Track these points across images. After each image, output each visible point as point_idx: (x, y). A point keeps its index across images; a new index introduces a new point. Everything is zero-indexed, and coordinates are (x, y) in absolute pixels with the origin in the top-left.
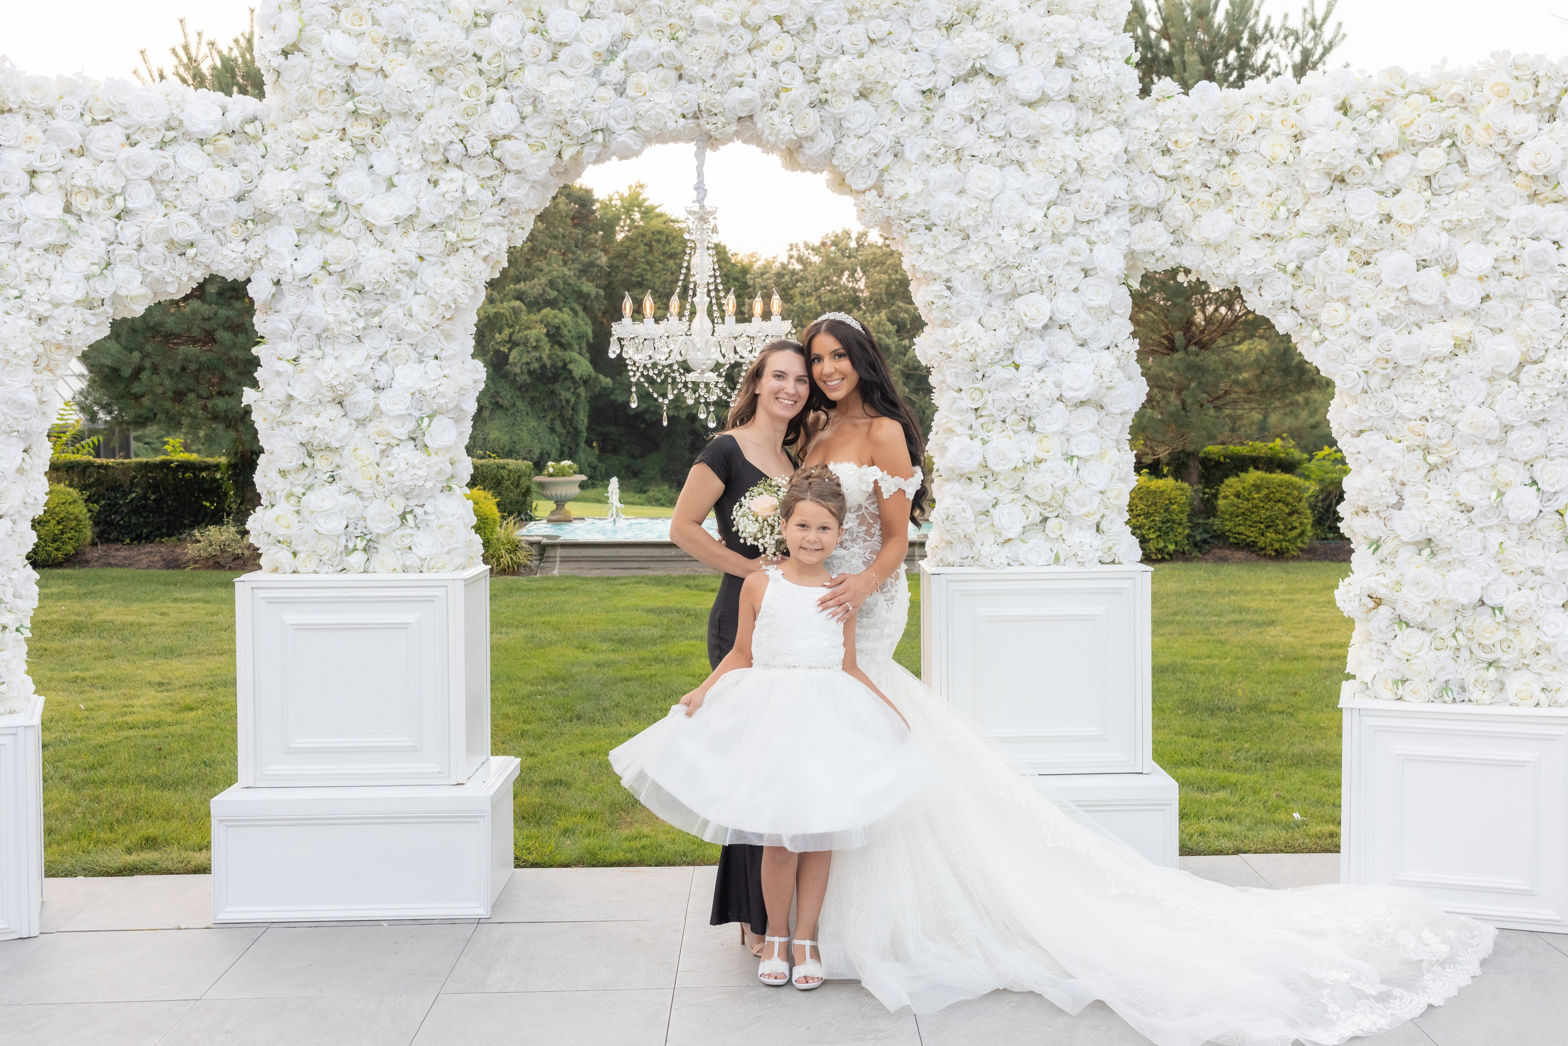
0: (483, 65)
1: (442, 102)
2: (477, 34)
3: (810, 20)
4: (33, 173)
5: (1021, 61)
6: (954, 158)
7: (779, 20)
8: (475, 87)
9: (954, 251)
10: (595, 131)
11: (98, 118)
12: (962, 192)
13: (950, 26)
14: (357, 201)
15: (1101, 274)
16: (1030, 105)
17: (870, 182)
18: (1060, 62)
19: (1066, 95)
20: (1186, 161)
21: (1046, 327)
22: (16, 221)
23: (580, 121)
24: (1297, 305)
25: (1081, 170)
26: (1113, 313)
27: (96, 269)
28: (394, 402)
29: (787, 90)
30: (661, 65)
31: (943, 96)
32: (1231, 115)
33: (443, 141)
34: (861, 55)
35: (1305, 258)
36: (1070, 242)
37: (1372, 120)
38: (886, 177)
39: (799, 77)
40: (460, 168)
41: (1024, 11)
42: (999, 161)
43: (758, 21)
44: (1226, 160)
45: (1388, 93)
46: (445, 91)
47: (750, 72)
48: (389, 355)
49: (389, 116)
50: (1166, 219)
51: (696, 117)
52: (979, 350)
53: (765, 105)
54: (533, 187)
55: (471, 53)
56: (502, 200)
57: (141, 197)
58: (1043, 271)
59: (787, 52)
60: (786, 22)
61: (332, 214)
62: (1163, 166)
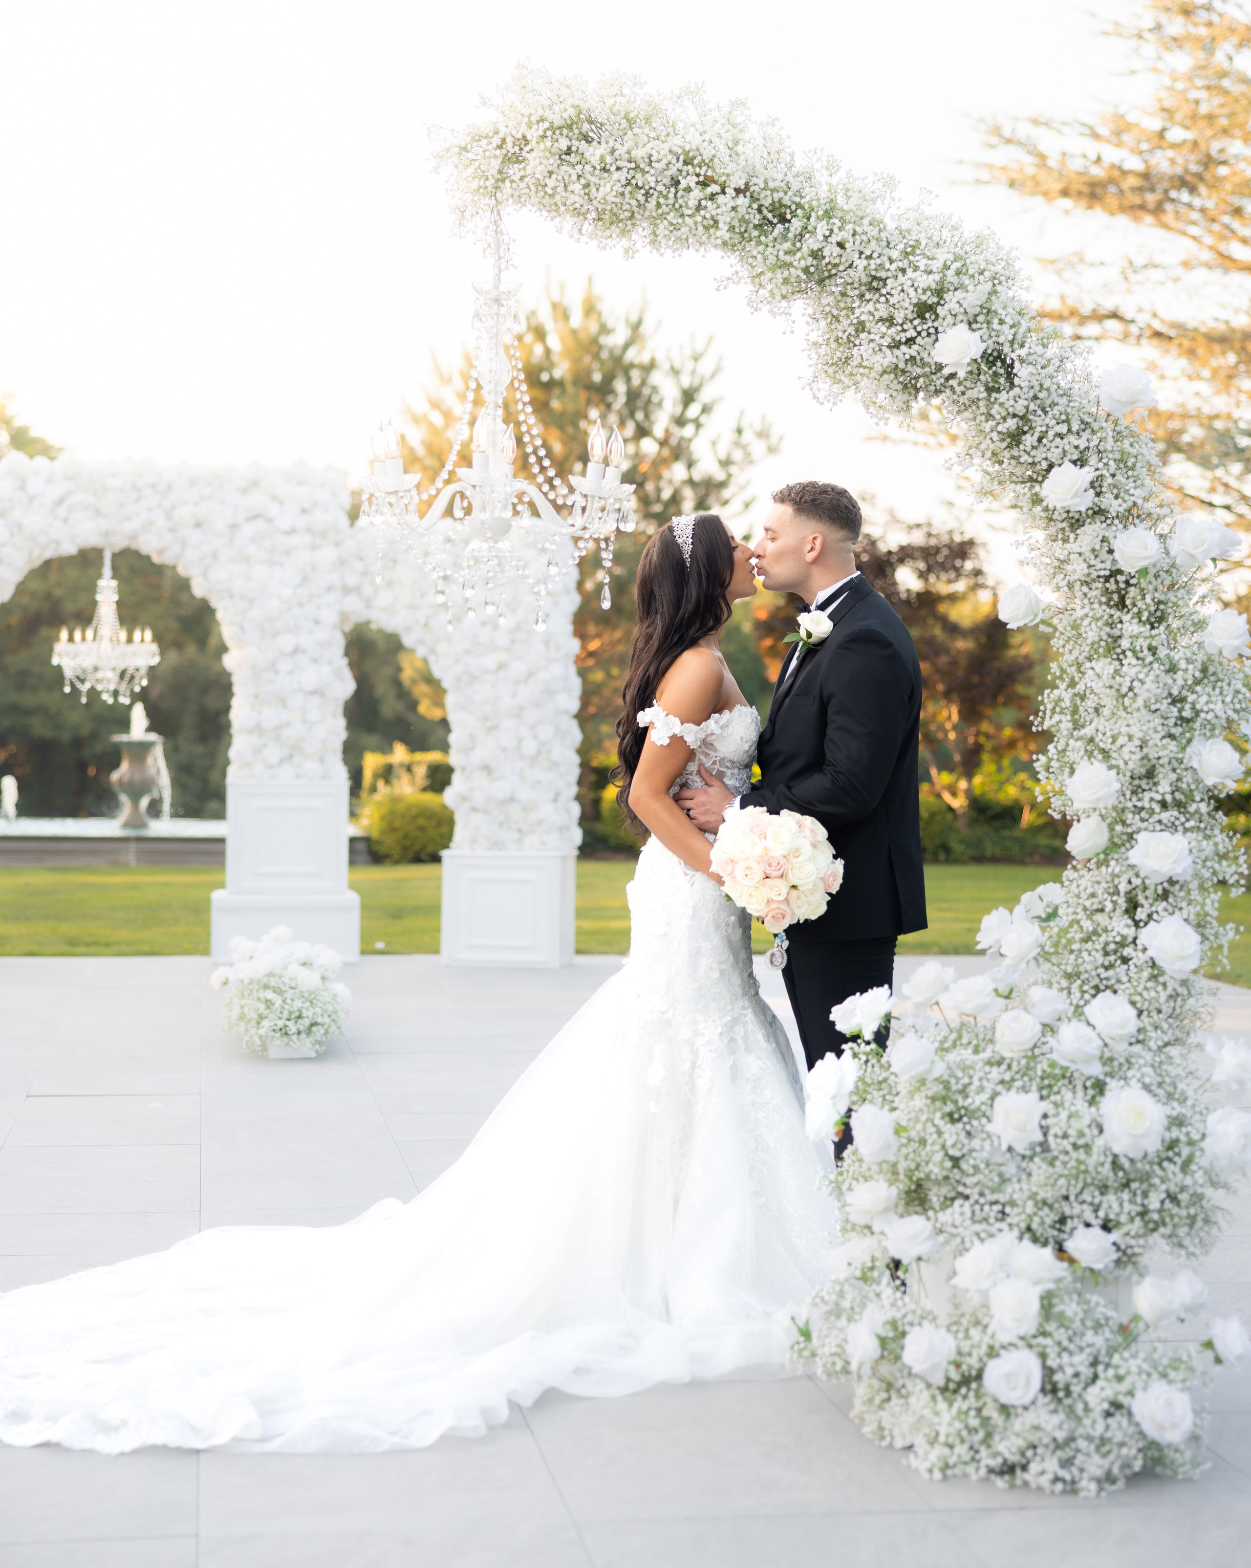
5: (282, 511)
6: (245, 561)
9: (245, 610)
12: (250, 578)
13: (244, 492)
15: (323, 624)
16: (287, 534)
19: (306, 529)
21: (293, 652)
24: (426, 643)
25: (313, 568)
26: (333, 645)
30: (87, 508)
31: (240, 528)
34: (197, 505)
35: (429, 619)
36: (307, 607)
41: (285, 484)
42: (270, 563)
43: (141, 487)
47: (136, 513)
50: (361, 595)
52: (257, 663)
58: (292, 622)
59: (156, 502)
60: (157, 487)
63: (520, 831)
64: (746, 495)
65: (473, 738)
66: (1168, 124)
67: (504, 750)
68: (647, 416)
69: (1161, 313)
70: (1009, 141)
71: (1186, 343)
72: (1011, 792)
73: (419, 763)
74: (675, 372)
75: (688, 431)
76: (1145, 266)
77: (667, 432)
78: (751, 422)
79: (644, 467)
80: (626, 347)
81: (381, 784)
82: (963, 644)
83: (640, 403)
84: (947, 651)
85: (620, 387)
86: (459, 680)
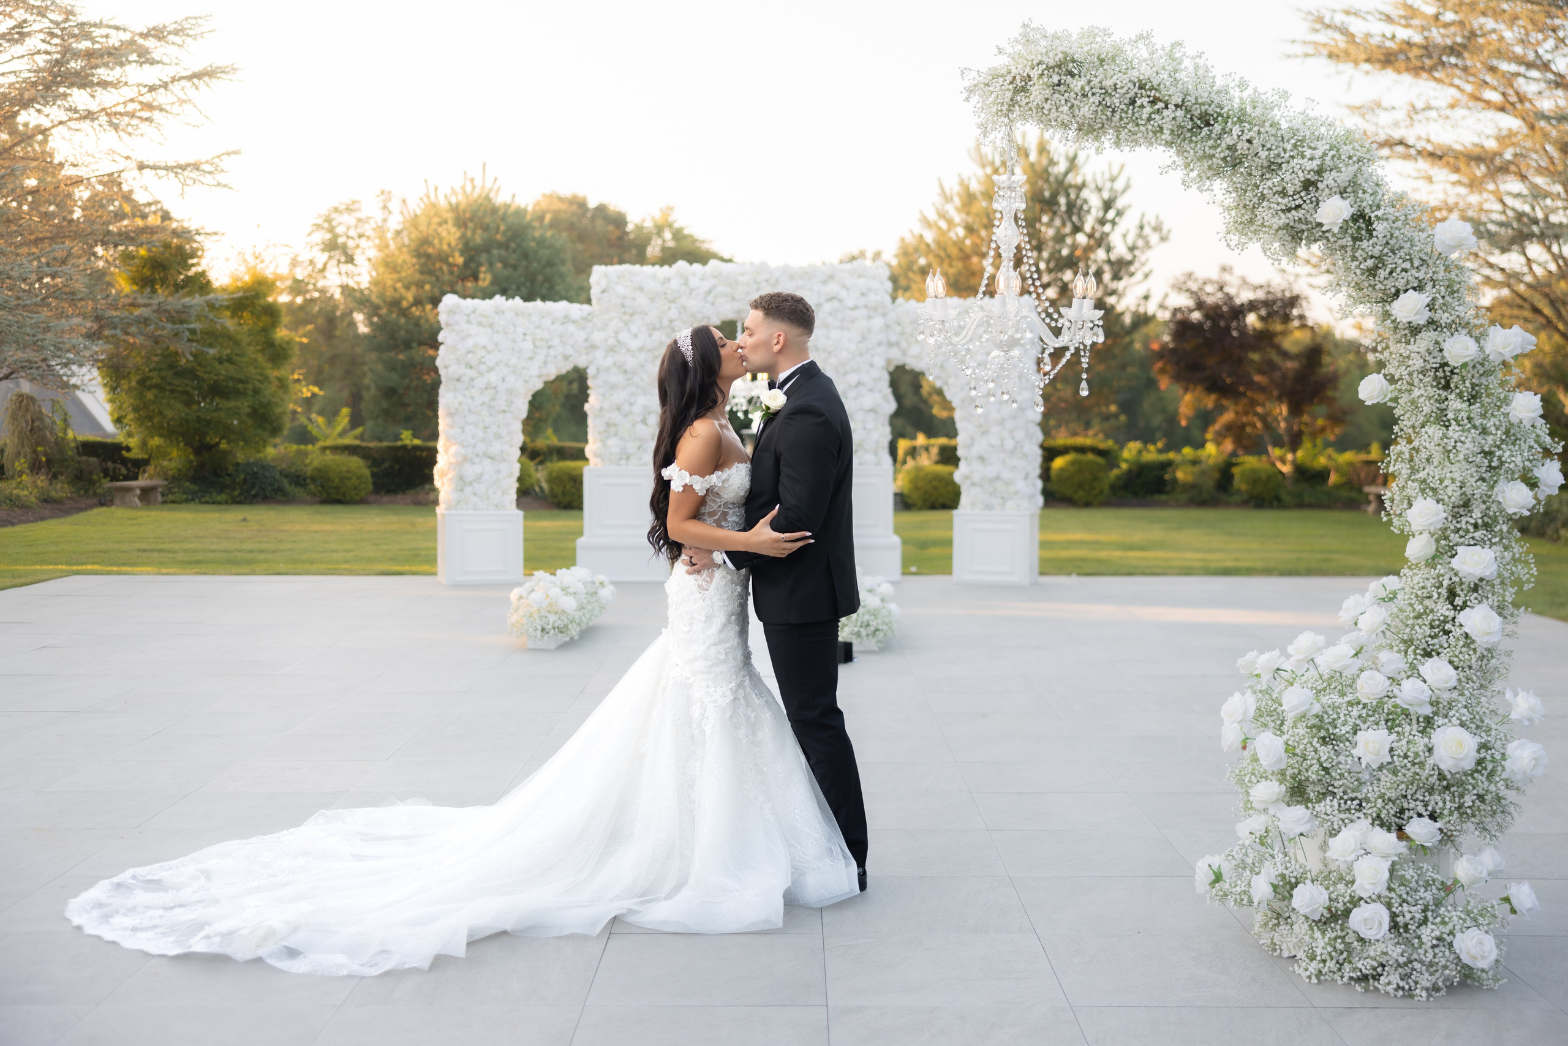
1: (654, 308)
5: (849, 295)
7: (767, 281)
8: (665, 304)
15: (878, 367)
16: (852, 309)
18: (863, 294)
19: (864, 305)
22: (520, 350)
25: (870, 331)
26: (883, 380)
27: (541, 365)
28: (637, 409)
36: (865, 356)
46: (655, 305)
49: (636, 313)
50: (899, 347)
57: (556, 342)
61: (617, 346)
62: (898, 329)
63: (1003, 498)
64: (1146, 269)
65: (972, 439)
66: (1441, 10)
67: (993, 446)
68: (1080, 218)
69: (1433, 138)
70: (1328, 26)
71: (1451, 160)
72: (1322, 461)
73: (933, 445)
74: (1099, 190)
75: (1107, 228)
76: (1424, 109)
77: (1093, 228)
78: (1150, 219)
79: (1078, 253)
80: (1066, 174)
81: (909, 459)
82: (1290, 365)
83: (1075, 210)
84: (1280, 369)
85: (1062, 200)
86: (963, 401)
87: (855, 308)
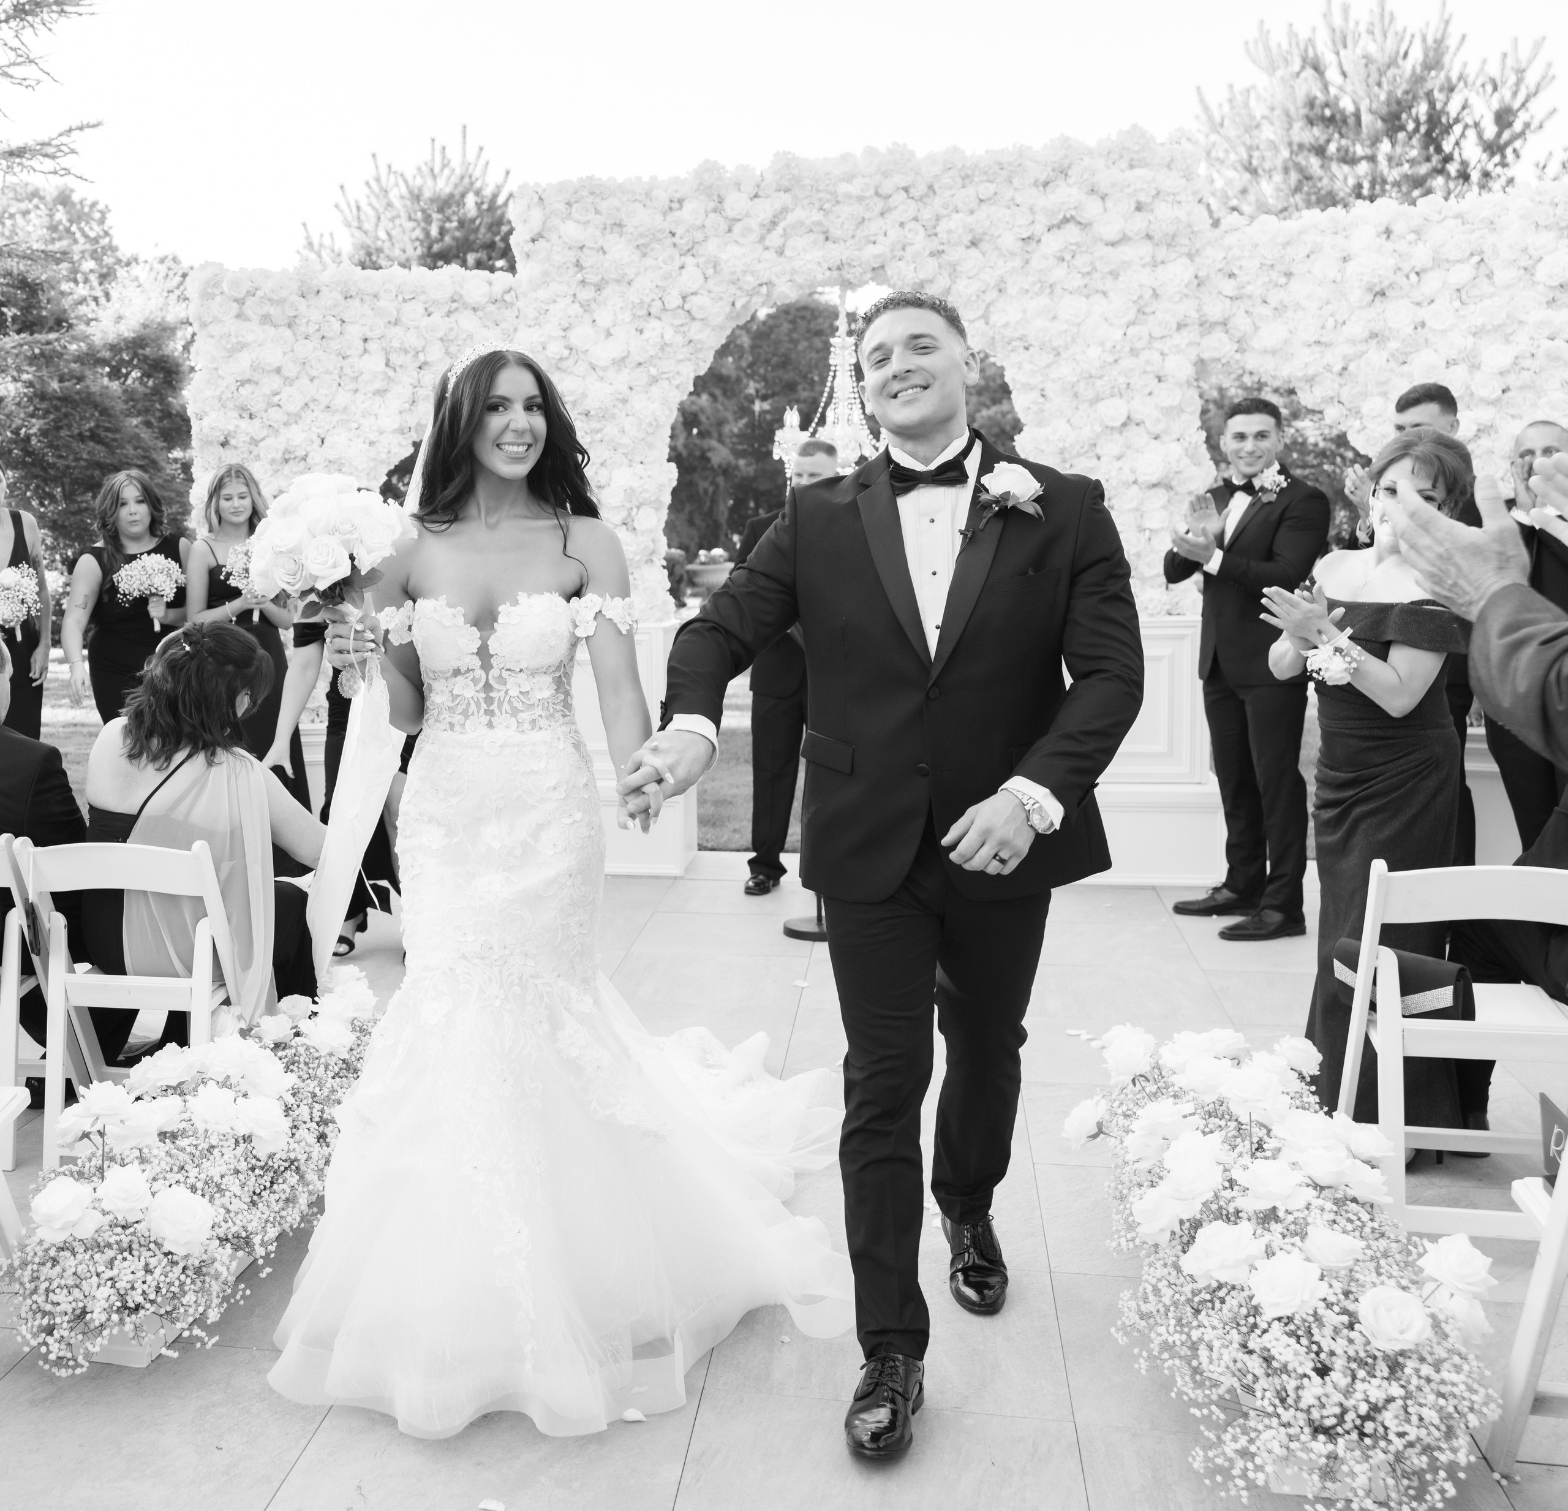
0: (676, 240)
1: (646, 269)
2: (671, 217)
3: (931, 187)
4: (366, 340)
5: (1105, 210)
6: (1048, 291)
7: (906, 190)
8: (672, 258)
9: (1048, 366)
10: (761, 285)
11: (407, 297)
12: (1055, 318)
13: (1046, 184)
14: (585, 348)
15: (1170, 380)
16: (1113, 244)
17: (979, 313)
18: (1139, 208)
19: (1143, 235)
20: (1249, 283)
21: (1124, 425)
22: (356, 375)
23: (749, 278)
24: (1342, 400)
25: (1156, 295)
26: (1183, 411)
27: (407, 406)
29: (912, 244)
30: (811, 231)
31: (1039, 241)
32: (1288, 243)
33: (647, 300)
34: (972, 212)
35: (1350, 361)
36: (1145, 355)
37: (1410, 243)
38: (992, 308)
39: (922, 232)
40: (659, 319)
41: (1109, 168)
42: (1086, 292)
43: (889, 192)
44: (1283, 280)
45: (1426, 219)
46: (649, 261)
47: (882, 232)
48: (608, 462)
49: (607, 283)
50: (1231, 331)
51: (839, 269)
52: (1067, 445)
53: (894, 257)
54: (713, 330)
55: (668, 231)
56: (690, 341)
58: (1121, 380)
59: (911, 213)
60: (912, 190)
61: (567, 358)
62: (1229, 287)
87: (1124, 239)
